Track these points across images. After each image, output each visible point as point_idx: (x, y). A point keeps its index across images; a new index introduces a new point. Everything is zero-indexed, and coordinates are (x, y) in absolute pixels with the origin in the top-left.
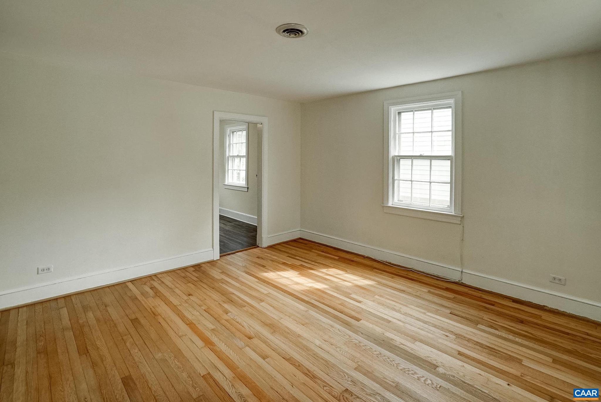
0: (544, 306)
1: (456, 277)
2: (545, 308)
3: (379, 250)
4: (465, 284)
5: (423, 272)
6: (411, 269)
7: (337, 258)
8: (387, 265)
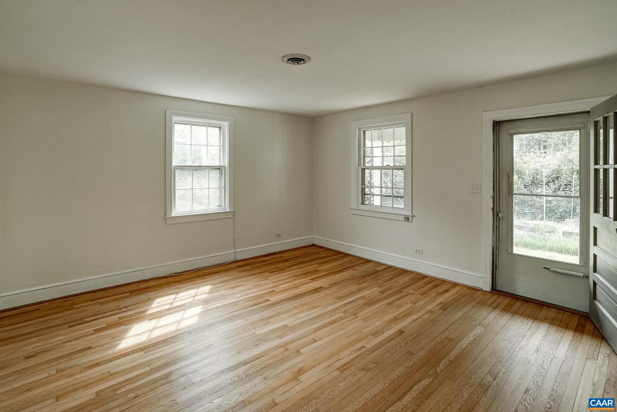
0: (275, 252)
1: (231, 258)
2: (276, 253)
3: (162, 266)
4: (238, 260)
5: (208, 266)
6: (197, 269)
7: (129, 294)
8: (176, 276)
